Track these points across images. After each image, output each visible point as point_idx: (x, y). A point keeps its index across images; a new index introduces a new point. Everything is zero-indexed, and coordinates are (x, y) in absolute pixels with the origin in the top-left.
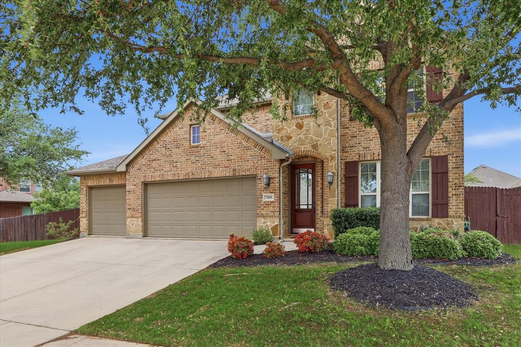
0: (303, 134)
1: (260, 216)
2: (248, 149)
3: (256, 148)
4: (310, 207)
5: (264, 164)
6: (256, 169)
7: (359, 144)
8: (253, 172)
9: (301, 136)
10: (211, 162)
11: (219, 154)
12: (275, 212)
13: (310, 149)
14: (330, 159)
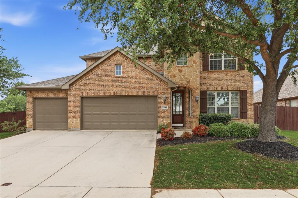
0: (182, 75)
1: (160, 118)
2: (153, 81)
3: (157, 80)
4: (181, 113)
5: (162, 90)
6: (157, 92)
7: (207, 82)
8: (155, 93)
9: (181, 76)
10: (130, 86)
11: (134, 83)
12: (169, 115)
13: (186, 83)
14: (196, 89)
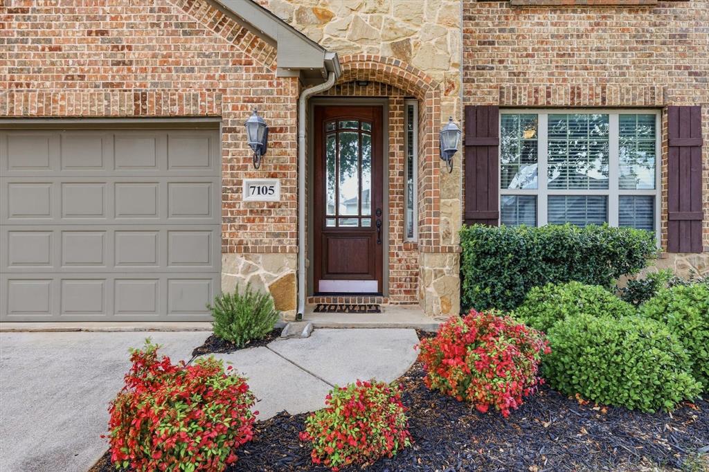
0: (365, 9)
1: (231, 251)
2: (191, 31)
3: (217, 30)
4: (367, 223)
5: (248, 84)
6: (219, 97)
7: (501, 62)
8: (206, 106)
9: (360, 14)
10: (53, 64)
11: (81, 41)
12: (285, 235)
13: (388, 53)
14: (443, 86)
